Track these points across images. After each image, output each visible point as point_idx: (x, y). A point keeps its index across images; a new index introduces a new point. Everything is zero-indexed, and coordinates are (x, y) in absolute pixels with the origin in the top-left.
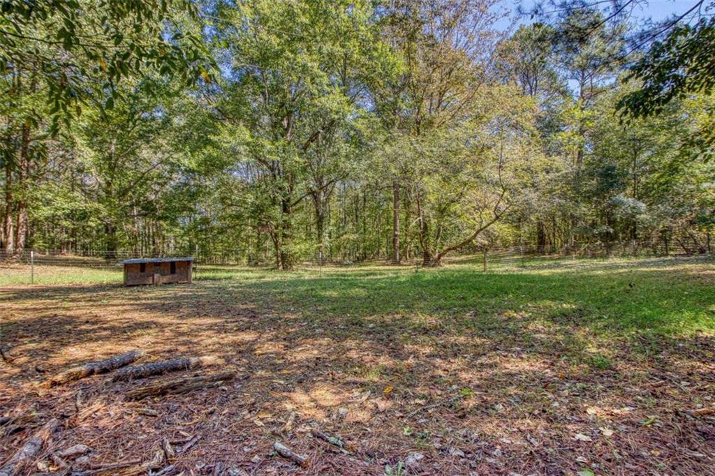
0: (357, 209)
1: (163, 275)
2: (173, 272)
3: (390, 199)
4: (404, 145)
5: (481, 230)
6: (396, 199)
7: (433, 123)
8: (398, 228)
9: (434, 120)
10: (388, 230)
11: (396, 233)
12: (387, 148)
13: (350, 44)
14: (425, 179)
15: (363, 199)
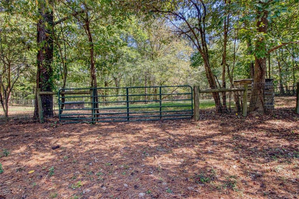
0: (131, 84)
1: (76, 106)
2: (79, 105)
3: (144, 80)
4: (148, 63)
5: (174, 91)
6: (146, 80)
7: (157, 54)
8: (146, 91)
9: (158, 54)
10: (143, 91)
11: (146, 92)
12: (142, 64)
13: (129, 30)
14: (155, 74)
15: (133, 80)
